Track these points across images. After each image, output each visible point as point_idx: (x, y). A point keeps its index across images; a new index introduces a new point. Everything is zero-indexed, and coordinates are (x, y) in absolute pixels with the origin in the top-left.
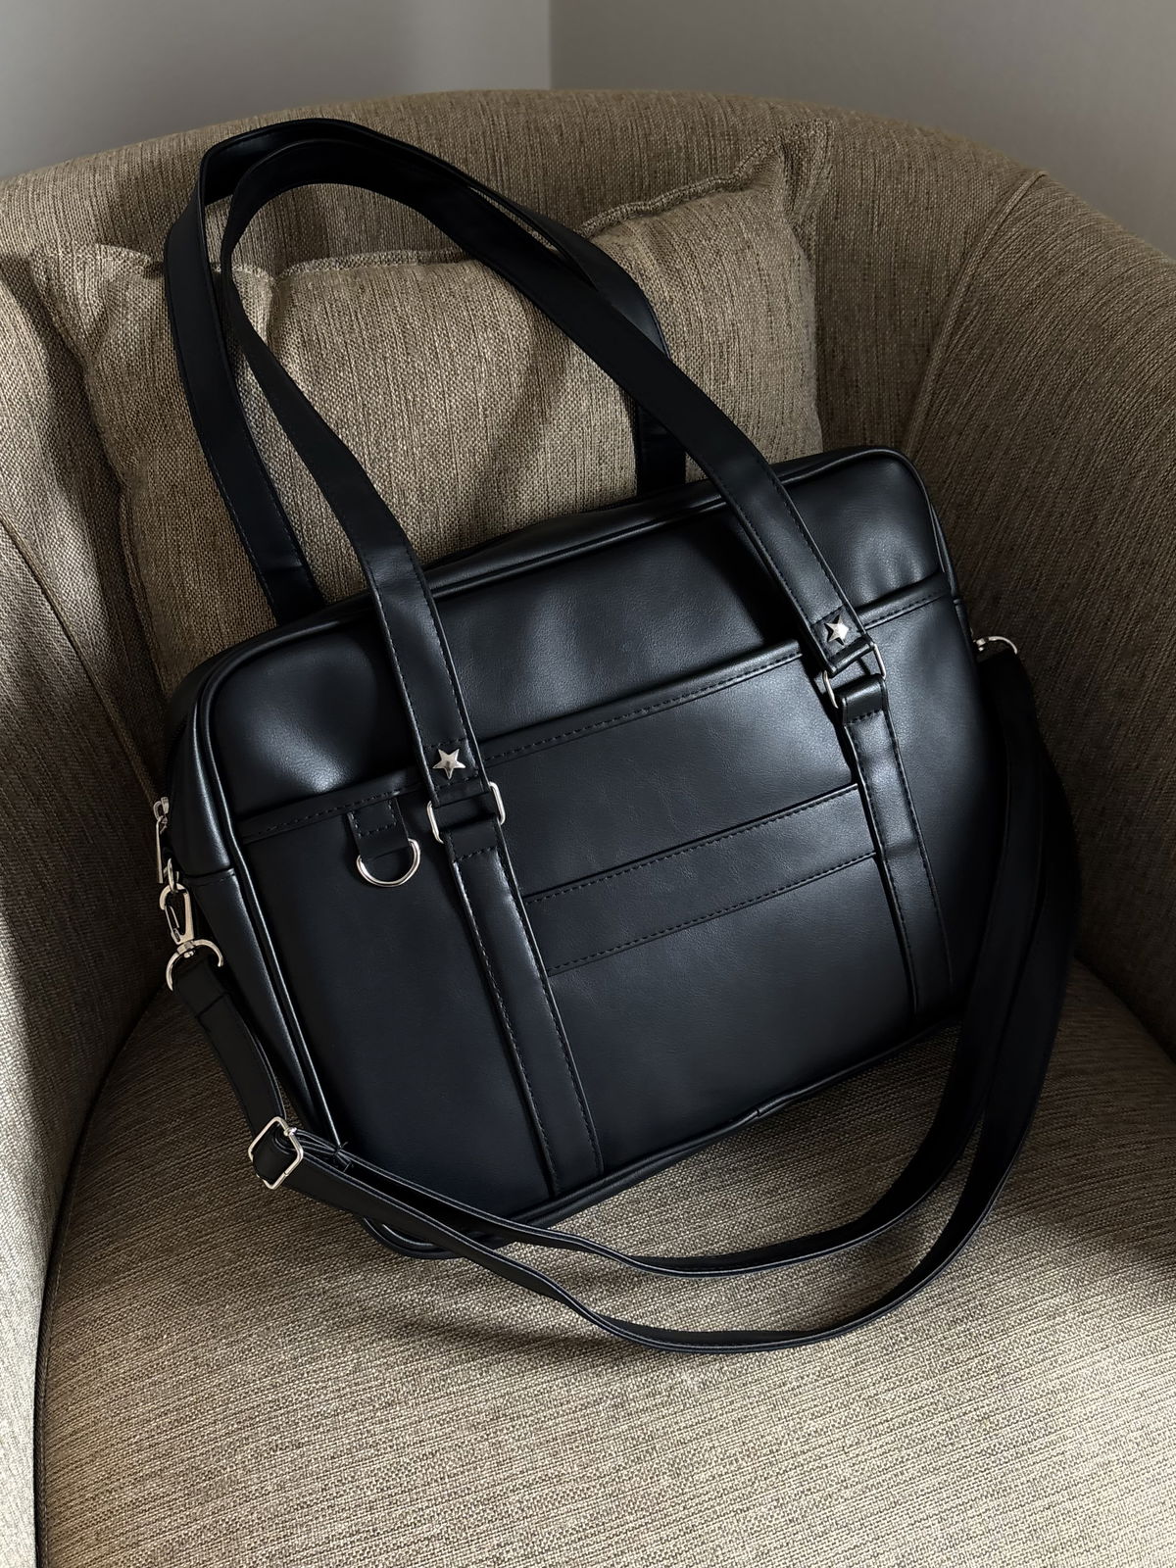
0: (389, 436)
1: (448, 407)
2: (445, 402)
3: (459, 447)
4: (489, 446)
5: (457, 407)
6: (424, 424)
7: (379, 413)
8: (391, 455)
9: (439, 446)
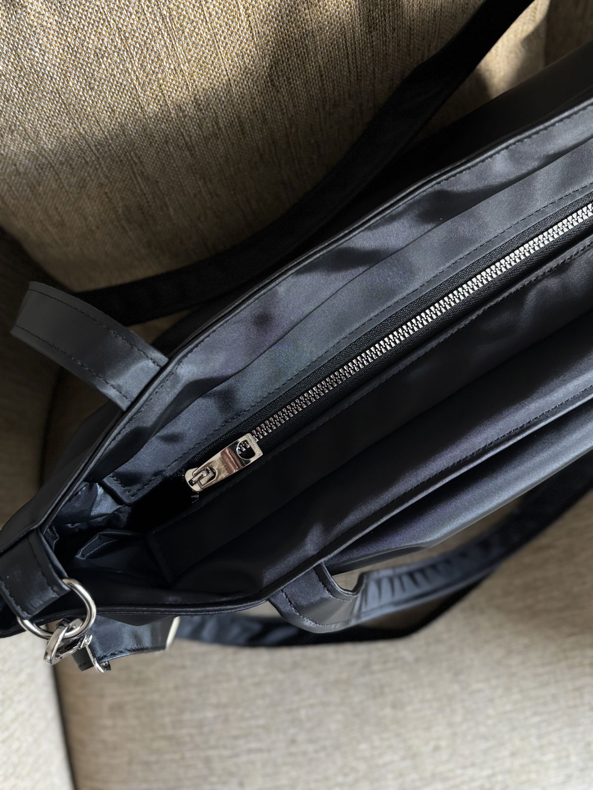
0: (152, 57)
1: (207, 15)
2: (203, 11)
3: (227, 54)
4: (256, 46)
5: (217, 13)
6: (186, 38)
7: (137, 34)
8: (159, 76)
9: (206, 58)
